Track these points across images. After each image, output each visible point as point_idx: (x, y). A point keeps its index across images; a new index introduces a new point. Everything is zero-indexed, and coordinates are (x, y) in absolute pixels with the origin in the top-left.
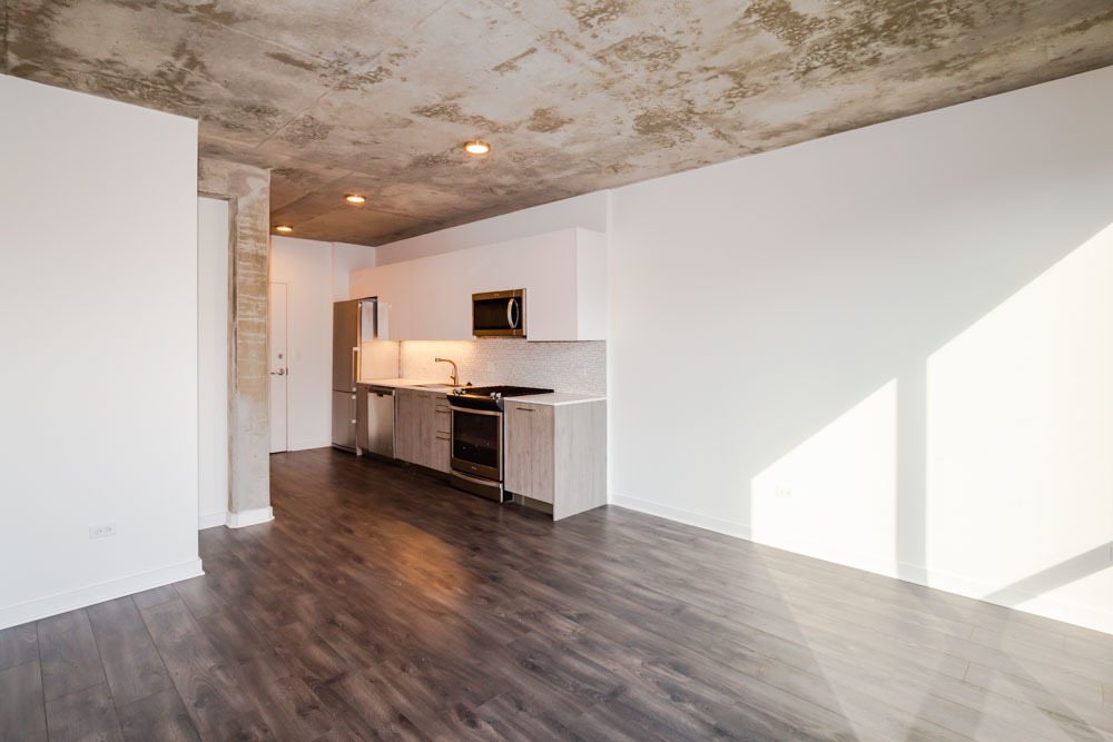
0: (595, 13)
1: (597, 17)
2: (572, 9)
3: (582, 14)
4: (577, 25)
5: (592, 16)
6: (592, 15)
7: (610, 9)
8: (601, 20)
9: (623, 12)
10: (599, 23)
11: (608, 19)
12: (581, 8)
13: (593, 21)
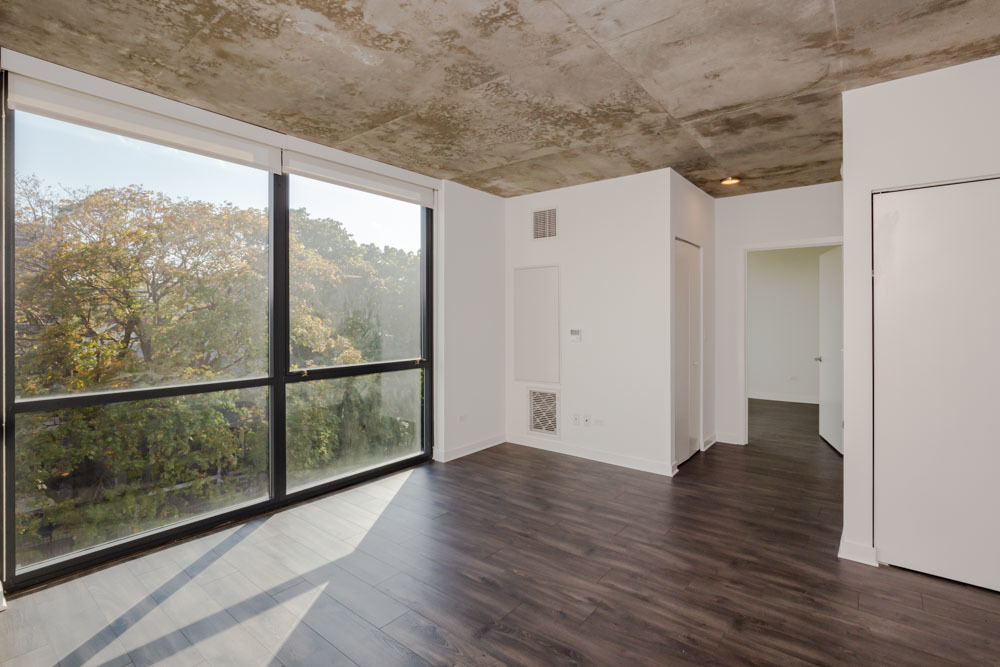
0: (501, 18)
1: (500, 14)
2: (522, 23)
3: (514, 17)
4: (519, 6)
5: (504, 15)
6: (504, 17)
7: (487, 21)
8: (496, 11)
9: (476, 18)
10: (499, 8)
11: (489, 11)
12: (513, 23)
13: (503, 10)
